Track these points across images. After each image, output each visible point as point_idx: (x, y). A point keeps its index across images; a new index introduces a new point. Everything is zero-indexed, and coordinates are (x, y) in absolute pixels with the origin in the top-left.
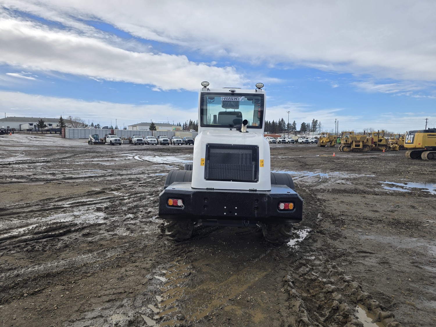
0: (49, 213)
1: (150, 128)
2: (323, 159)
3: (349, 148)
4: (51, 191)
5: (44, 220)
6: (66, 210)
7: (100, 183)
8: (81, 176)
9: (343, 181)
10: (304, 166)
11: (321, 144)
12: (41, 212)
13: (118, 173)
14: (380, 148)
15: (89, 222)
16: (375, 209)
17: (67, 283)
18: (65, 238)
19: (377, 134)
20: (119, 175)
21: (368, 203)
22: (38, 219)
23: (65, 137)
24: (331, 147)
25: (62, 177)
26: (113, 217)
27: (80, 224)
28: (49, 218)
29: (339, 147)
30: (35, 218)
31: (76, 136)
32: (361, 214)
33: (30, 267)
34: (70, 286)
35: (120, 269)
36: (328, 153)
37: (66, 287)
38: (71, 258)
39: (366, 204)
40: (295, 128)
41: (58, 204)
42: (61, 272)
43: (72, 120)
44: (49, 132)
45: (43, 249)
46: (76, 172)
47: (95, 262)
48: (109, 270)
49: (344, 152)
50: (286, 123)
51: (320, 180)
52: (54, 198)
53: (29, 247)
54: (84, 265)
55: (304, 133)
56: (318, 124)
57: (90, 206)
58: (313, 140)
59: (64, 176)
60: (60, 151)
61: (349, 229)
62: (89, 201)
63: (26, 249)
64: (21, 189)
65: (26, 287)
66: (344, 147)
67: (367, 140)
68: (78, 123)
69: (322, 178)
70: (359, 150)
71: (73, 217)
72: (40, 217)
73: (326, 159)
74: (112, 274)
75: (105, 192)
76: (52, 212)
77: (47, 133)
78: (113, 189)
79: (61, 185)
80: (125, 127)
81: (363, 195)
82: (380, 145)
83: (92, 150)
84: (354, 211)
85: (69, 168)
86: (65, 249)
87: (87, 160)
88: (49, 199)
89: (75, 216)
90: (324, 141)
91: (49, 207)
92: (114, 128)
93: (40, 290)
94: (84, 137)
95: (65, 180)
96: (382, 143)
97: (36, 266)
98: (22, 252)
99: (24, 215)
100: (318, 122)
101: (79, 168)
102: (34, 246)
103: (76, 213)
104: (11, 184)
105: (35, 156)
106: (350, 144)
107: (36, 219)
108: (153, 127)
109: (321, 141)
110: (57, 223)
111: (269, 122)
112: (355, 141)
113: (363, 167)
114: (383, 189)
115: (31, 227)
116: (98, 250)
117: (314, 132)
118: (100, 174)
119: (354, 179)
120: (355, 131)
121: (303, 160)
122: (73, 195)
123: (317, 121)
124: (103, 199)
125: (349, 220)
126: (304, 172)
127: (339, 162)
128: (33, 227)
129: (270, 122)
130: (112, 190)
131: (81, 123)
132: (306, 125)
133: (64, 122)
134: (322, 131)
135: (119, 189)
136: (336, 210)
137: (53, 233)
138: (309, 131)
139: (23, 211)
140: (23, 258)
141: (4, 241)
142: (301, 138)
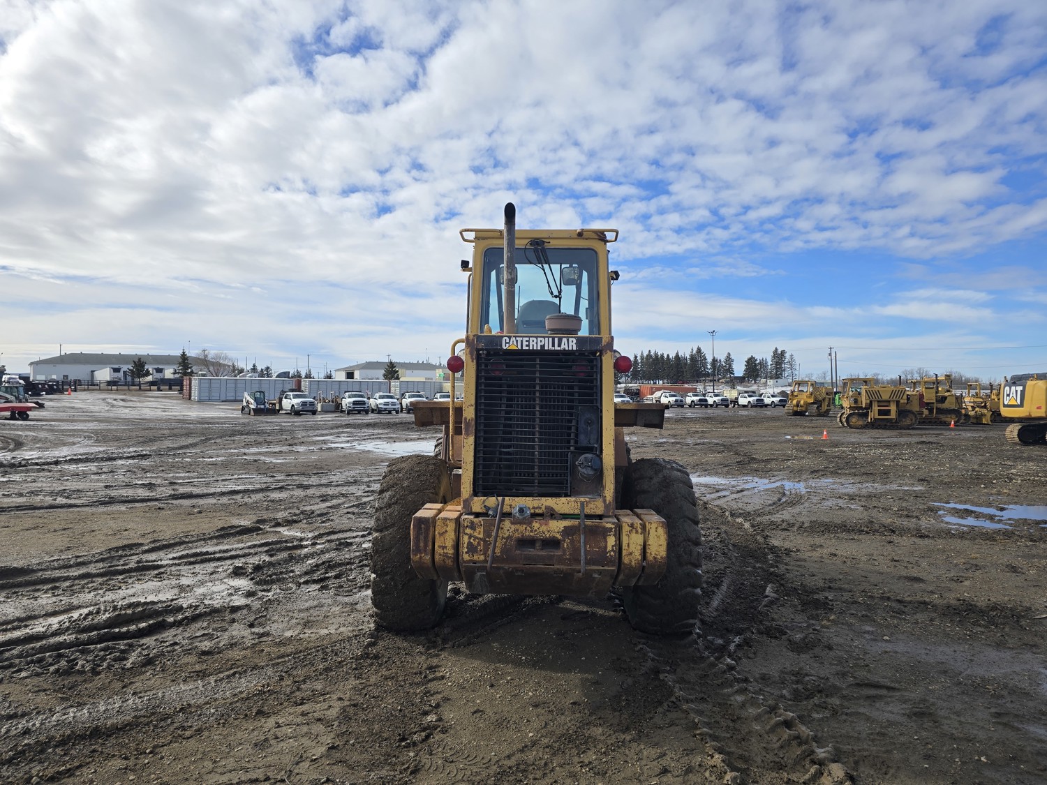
0: (123, 579)
1: (384, 375)
2: (798, 446)
3: (865, 419)
4: (137, 526)
5: (110, 596)
6: (163, 573)
7: (253, 507)
8: (212, 490)
9: (841, 502)
10: (746, 463)
11: (795, 408)
12: (105, 579)
13: (298, 482)
14: (943, 418)
15: (210, 602)
16: (914, 572)
17: (136, 753)
18: (149, 641)
19: (934, 383)
20: (301, 486)
21: (897, 559)
22: (96, 595)
23: (190, 399)
24: (820, 415)
25: (170, 492)
26: (269, 591)
27: (190, 606)
28: (121, 593)
29: (839, 415)
30: (90, 592)
31: (215, 395)
32: (876, 585)
33: (58, 712)
34: (140, 761)
35: (263, 720)
36: (810, 430)
37: (131, 763)
38: (154, 692)
39: (893, 560)
40: (730, 370)
41: (148, 559)
42: (126, 725)
43: (209, 358)
44: (156, 387)
45: (93, 668)
46: (204, 480)
47: (208, 703)
48: (236, 722)
49: (851, 427)
50: (709, 359)
51: (784, 500)
52: (142, 545)
53: (63, 663)
54: (182, 709)
55: (753, 382)
56: (786, 361)
57: (220, 564)
58: (776, 400)
59: (174, 490)
60: (175, 431)
61: (843, 624)
62: (220, 552)
63: (56, 666)
64: (71, 523)
65: (41, 762)
66: (850, 415)
67: (908, 399)
68: (220, 365)
69: (788, 493)
70: (888, 424)
71: (176, 591)
72: (101, 589)
73: (804, 446)
74: (242, 733)
75: (261, 529)
76: (130, 578)
77: (150, 390)
78: (280, 521)
79: (163, 512)
80: (329, 372)
81: (889, 538)
82: (943, 410)
83: (248, 429)
84: (861, 580)
85: (188, 472)
86: (143, 669)
87: (232, 451)
88: (131, 546)
89: (182, 588)
90: (802, 402)
91: (127, 564)
92: (303, 375)
93: (70, 769)
94: (232, 398)
95: (176, 499)
96: (946, 405)
97: (72, 710)
98: (46, 673)
99: (67, 584)
100: (787, 355)
101: (211, 472)
102: (75, 659)
103: (184, 581)
104: (52, 510)
105: (116, 444)
106: (865, 408)
107: (92, 593)
108: (391, 371)
109: (795, 402)
110: (138, 604)
111: (665, 356)
112: (878, 401)
113: (894, 466)
114: (942, 522)
115: (75, 615)
116: (220, 673)
117: (778, 380)
118: (258, 486)
119: (870, 496)
120: (880, 377)
121: (747, 448)
122: (186, 537)
123: (783, 352)
124: (254, 546)
125: (844, 602)
126: (746, 478)
127: (836, 452)
128: (81, 615)
129: (668, 355)
130: (278, 525)
131: (229, 366)
132: (758, 362)
133: (190, 364)
134: (797, 377)
135: (296, 522)
136: (814, 575)
137: (124, 629)
138: (766, 377)
139: (65, 575)
140: (44, 690)
141: (9, 648)
142: (746, 395)
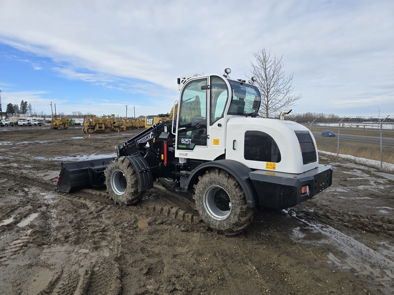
56: (28, 106)
58: (37, 123)
66: (88, 129)
106: (94, 126)
109: (54, 124)
112: (99, 124)
117: (25, 114)
123: (26, 102)
132: (13, 106)
134: (33, 113)
138: (18, 113)
142: (22, 121)
